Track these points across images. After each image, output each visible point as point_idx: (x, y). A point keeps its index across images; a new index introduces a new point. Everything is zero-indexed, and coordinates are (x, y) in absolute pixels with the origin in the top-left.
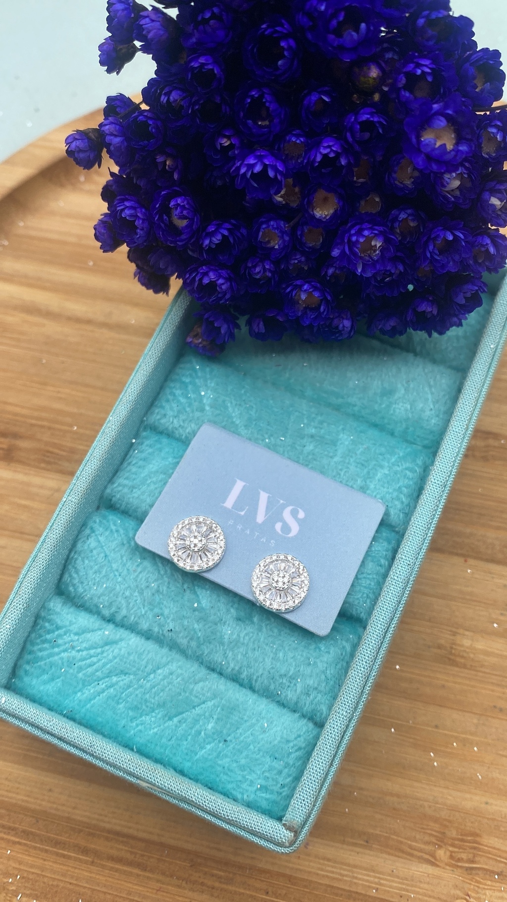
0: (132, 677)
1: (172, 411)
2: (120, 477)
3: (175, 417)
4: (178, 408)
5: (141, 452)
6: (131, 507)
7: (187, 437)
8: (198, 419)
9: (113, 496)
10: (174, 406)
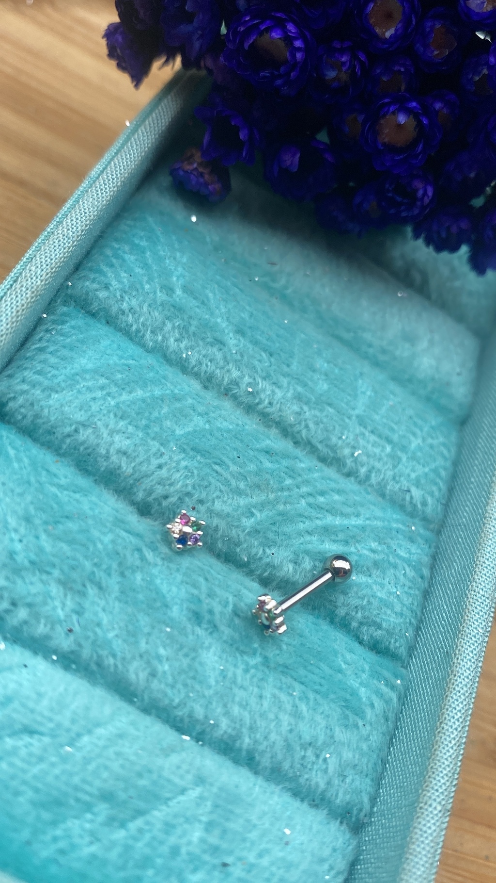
0: (46, 740)
1: (120, 282)
2: (25, 369)
3: (125, 292)
4: (132, 279)
5: (62, 335)
6: (44, 423)
7: (138, 331)
8: (162, 304)
9: (10, 399)
10: (123, 274)
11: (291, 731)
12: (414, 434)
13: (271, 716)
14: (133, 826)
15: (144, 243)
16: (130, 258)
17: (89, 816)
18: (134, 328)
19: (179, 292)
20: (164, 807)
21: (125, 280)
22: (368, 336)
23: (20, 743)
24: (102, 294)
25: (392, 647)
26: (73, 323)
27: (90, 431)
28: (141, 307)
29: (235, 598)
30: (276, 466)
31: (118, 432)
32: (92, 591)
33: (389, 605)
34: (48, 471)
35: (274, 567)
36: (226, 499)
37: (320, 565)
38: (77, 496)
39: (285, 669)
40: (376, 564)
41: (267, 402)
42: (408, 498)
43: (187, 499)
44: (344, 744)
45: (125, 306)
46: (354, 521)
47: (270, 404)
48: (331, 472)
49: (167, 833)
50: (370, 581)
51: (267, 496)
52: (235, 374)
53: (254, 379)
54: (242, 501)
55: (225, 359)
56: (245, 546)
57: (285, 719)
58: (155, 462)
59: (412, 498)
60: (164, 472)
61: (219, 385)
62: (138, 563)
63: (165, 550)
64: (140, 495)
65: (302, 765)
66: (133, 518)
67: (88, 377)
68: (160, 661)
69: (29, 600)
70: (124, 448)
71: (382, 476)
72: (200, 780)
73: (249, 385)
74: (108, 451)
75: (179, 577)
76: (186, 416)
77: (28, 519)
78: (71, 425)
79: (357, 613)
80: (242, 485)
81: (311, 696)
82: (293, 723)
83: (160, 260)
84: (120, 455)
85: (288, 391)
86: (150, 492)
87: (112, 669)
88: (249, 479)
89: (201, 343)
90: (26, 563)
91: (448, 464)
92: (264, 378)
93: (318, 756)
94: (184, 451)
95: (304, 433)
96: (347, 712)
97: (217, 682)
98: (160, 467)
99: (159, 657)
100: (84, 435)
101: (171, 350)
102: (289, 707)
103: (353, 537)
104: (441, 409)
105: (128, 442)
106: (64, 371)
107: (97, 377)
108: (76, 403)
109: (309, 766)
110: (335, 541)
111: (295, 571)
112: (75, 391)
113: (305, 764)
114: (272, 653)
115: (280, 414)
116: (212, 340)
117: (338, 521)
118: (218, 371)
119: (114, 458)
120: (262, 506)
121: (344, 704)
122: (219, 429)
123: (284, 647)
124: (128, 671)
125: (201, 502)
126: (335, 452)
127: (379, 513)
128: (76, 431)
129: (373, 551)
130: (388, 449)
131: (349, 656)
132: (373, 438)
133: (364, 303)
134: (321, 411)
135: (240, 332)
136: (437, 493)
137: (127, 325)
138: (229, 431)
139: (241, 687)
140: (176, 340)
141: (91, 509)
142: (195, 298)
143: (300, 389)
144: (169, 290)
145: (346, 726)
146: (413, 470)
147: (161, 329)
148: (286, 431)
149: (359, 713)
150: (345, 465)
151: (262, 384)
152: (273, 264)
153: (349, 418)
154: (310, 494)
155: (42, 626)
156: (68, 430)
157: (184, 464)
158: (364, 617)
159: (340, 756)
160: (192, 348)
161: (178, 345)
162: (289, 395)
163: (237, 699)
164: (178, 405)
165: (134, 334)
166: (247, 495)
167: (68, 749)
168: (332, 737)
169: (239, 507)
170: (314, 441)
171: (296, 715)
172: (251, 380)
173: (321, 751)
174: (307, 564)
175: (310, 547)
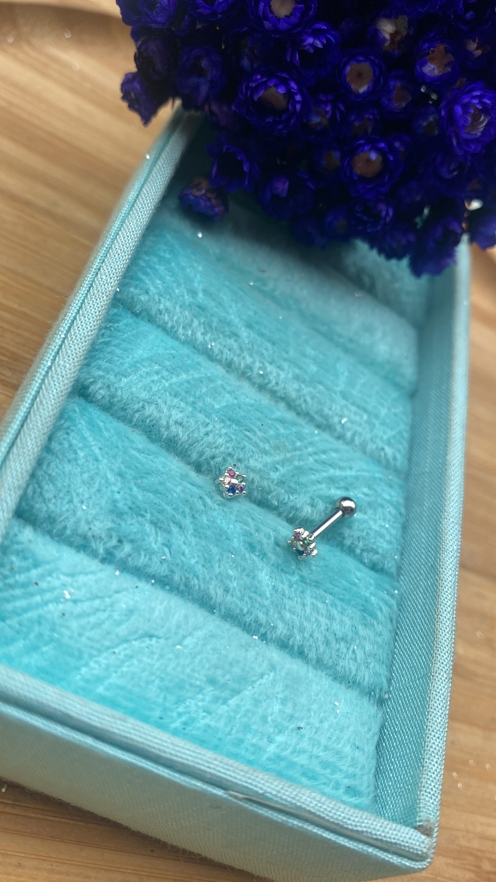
0: (162, 641)
1: (156, 288)
2: (99, 358)
3: (162, 296)
4: (165, 285)
5: (119, 331)
6: (118, 402)
7: (173, 327)
8: (190, 305)
9: (91, 383)
10: (158, 282)
11: (328, 630)
12: (382, 405)
13: (313, 619)
14: (233, 702)
15: (167, 256)
16: (161, 268)
17: (200, 696)
18: (170, 324)
19: (201, 295)
20: (250, 688)
21: (160, 286)
22: (338, 329)
23: (144, 645)
24: (144, 298)
25: (386, 567)
26: (125, 321)
27: (153, 407)
28: (175, 308)
29: (274, 533)
30: (289, 432)
31: (174, 407)
32: (175, 529)
33: (382, 536)
34: (128, 438)
35: (297, 509)
36: (257, 457)
37: (330, 507)
38: (151, 457)
39: (317, 584)
40: (370, 504)
41: (274, 382)
42: (382, 454)
43: (229, 459)
44: (365, 639)
45: (162, 307)
46: (348, 473)
47: (277, 383)
48: (326, 436)
49: (256, 706)
50: (366, 517)
51: (285, 455)
52: (249, 360)
53: (263, 364)
54: (268, 459)
55: (241, 348)
56: (274, 494)
57: (323, 621)
58: (203, 430)
59: (385, 454)
60: (210, 438)
61: (237, 369)
62: (202, 507)
63: (219, 498)
64: (194, 456)
65: (338, 655)
66: (193, 474)
67: (145, 364)
68: (231, 580)
69: (132, 537)
70: (180, 420)
71: (363, 439)
72: (273, 667)
73: (260, 368)
74: (168, 423)
75: (233, 518)
76: (219, 394)
77: (121, 475)
78: (139, 402)
79: (359, 542)
80: (267, 447)
81: (338, 603)
82: (329, 624)
83: (183, 269)
84: (177, 425)
85: (288, 373)
86: (201, 454)
87: (197, 588)
88: (271, 442)
89: (221, 335)
90: (126, 509)
91: (408, 428)
92: (271, 363)
93: (348, 649)
94: (223, 421)
95: (303, 406)
96: (365, 615)
97: (271, 595)
98: (207, 434)
99: (229, 577)
100: (150, 410)
101: (199, 342)
102: (324, 612)
103: (351, 484)
104: (397, 386)
105: (181, 415)
106: (127, 360)
107: (153, 364)
108: (140, 385)
109: (343, 656)
110: (338, 488)
111: (313, 512)
112: (138, 375)
113: (340, 655)
114: (305, 573)
115: (284, 391)
116: (229, 333)
117: (338, 473)
118: (235, 358)
119: (173, 429)
120: (283, 463)
121: (362, 608)
122: (245, 404)
123: (314, 568)
124: (208, 588)
125: (239, 460)
126: (327, 420)
127: (364, 466)
128: (143, 407)
129: (366, 495)
130: (365, 417)
131: (359, 574)
132: (353, 409)
133: (333, 301)
134: (315, 388)
135: (249, 326)
136: (402, 451)
137: (164, 322)
138: (251, 405)
139: (289, 598)
140: (202, 334)
141: (163, 467)
142: (214, 300)
143: (297, 371)
144: (193, 293)
145: (366, 625)
146: (385, 433)
147: (190, 325)
148: (291, 405)
149: (373, 615)
150: (335, 430)
151: (269, 368)
152: (264, 271)
153: (335, 393)
154: (315, 453)
155: (143, 557)
156: (136, 407)
157: (224, 431)
158: (364, 545)
159: (364, 648)
160: (215, 340)
161: (204, 339)
162: (290, 376)
163: (287, 607)
164: (212, 385)
165: (169, 330)
166: (271, 454)
167: (178, 647)
168: (357, 633)
169: (267, 463)
170: (312, 413)
171: (331, 618)
172: (261, 365)
173: (350, 644)
174: (321, 506)
175: (321, 492)
